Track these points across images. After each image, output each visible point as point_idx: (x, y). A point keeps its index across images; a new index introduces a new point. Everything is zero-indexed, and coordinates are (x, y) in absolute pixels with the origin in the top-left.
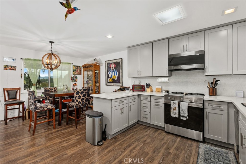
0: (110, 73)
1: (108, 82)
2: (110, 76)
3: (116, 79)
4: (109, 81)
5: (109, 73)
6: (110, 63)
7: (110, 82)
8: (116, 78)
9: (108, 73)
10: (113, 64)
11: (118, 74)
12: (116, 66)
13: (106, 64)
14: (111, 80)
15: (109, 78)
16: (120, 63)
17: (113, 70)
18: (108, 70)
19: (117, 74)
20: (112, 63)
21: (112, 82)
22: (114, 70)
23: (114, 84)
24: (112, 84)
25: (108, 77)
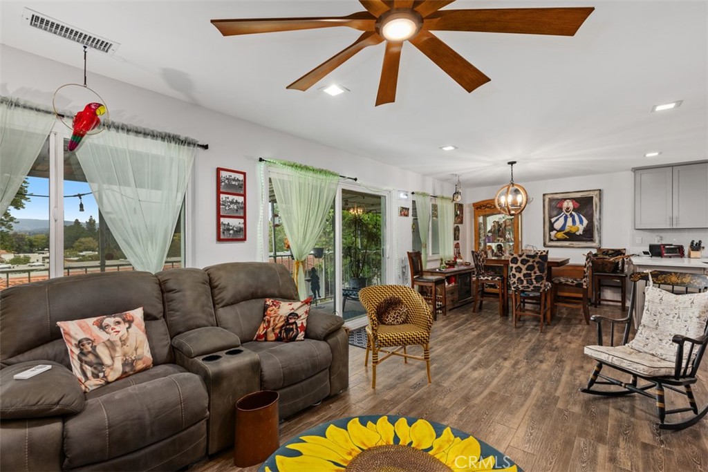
0: (558, 219)
1: (551, 240)
2: (558, 225)
3: (578, 233)
4: (555, 237)
5: (553, 220)
6: (558, 199)
7: (559, 240)
8: (578, 230)
9: (550, 221)
10: (568, 201)
11: (585, 222)
12: (580, 206)
13: (544, 201)
14: (560, 235)
15: (555, 232)
16: (596, 200)
17: (568, 214)
18: (549, 214)
19: (581, 222)
20: (565, 199)
21: (565, 240)
22: (573, 213)
23: (573, 243)
24: (567, 243)
25: (552, 228)
